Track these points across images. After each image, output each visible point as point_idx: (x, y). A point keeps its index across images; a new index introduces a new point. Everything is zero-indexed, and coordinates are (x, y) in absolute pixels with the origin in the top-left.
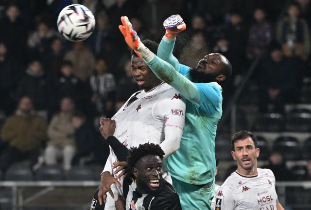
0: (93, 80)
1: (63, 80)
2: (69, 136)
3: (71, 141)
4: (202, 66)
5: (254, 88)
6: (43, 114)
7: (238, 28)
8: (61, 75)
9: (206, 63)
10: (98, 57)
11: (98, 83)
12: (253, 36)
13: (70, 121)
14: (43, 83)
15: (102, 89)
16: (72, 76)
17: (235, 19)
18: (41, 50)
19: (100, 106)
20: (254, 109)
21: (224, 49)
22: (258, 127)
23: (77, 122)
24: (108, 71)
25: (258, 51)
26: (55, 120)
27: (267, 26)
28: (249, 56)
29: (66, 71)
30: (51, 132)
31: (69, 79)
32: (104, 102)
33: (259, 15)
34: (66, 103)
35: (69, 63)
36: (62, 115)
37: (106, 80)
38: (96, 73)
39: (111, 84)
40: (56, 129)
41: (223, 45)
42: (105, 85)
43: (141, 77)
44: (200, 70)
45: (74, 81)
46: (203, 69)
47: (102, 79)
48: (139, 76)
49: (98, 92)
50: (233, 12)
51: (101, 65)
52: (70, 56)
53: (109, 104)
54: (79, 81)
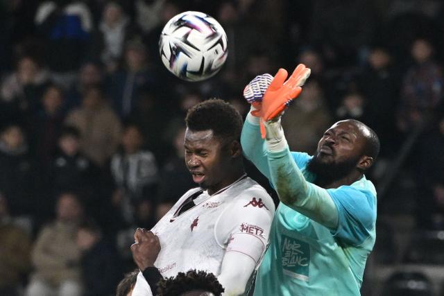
0: (116, 164)
1: (61, 162)
2: (70, 265)
3: (75, 273)
4: (329, 151)
5: (408, 183)
6: (24, 223)
7: (384, 75)
8: (59, 152)
9: (333, 143)
10: (126, 122)
11: (125, 168)
12: (409, 89)
13: (74, 237)
14: (25, 166)
15: (133, 179)
16: (79, 154)
17: (378, 59)
18: (24, 105)
19: (128, 211)
20: (408, 221)
21: (356, 111)
22: (414, 255)
23: (86, 239)
24: (144, 147)
25: (417, 118)
26: (46, 234)
27: (435, 70)
28: (402, 125)
29: (68, 145)
30: (38, 257)
31: (72, 160)
32: (135, 203)
33: (421, 50)
34: (67, 204)
35: (74, 132)
36: (60, 225)
37: (140, 163)
38: (122, 151)
39: (149, 171)
40: (47, 251)
41: (353, 105)
42: (139, 172)
43: (201, 170)
44: (325, 161)
45: (82, 164)
46: (330, 157)
47: (133, 161)
48: (197, 167)
49: (125, 184)
50: (375, 45)
51: (131, 137)
52: (76, 118)
53: (145, 208)
54: (92, 165)
